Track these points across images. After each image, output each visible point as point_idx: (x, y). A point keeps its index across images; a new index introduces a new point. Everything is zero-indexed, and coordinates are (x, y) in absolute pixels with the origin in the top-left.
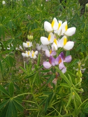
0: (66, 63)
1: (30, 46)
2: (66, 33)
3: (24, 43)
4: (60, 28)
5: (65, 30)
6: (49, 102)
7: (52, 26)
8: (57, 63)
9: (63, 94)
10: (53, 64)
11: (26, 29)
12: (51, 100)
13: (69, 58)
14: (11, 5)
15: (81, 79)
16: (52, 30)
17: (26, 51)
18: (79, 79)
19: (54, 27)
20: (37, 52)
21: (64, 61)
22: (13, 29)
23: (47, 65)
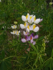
0: (35, 39)
1: (15, 28)
2: (35, 22)
3: (12, 26)
4: (31, 20)
5: (34, 20)
6: (26, 61)
7: (27, 18)
8: (29, 39)
9: (35, 56)
10: (28, 40)
11: (13, 17)
12: (27, 60)
13: (37, 36)
14: (5, 2)
15: (45, 48)
16: (26, 20)
17: (13, 31)
18: (43, 48)
19: (28, 18)
20: (19, 31)
21: (34, 38)
22: (6, 17)
23: (24, 40)
